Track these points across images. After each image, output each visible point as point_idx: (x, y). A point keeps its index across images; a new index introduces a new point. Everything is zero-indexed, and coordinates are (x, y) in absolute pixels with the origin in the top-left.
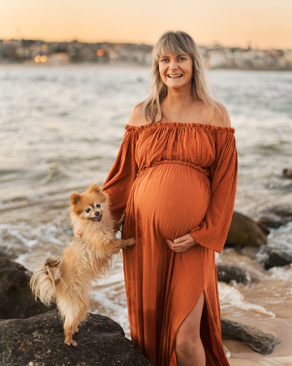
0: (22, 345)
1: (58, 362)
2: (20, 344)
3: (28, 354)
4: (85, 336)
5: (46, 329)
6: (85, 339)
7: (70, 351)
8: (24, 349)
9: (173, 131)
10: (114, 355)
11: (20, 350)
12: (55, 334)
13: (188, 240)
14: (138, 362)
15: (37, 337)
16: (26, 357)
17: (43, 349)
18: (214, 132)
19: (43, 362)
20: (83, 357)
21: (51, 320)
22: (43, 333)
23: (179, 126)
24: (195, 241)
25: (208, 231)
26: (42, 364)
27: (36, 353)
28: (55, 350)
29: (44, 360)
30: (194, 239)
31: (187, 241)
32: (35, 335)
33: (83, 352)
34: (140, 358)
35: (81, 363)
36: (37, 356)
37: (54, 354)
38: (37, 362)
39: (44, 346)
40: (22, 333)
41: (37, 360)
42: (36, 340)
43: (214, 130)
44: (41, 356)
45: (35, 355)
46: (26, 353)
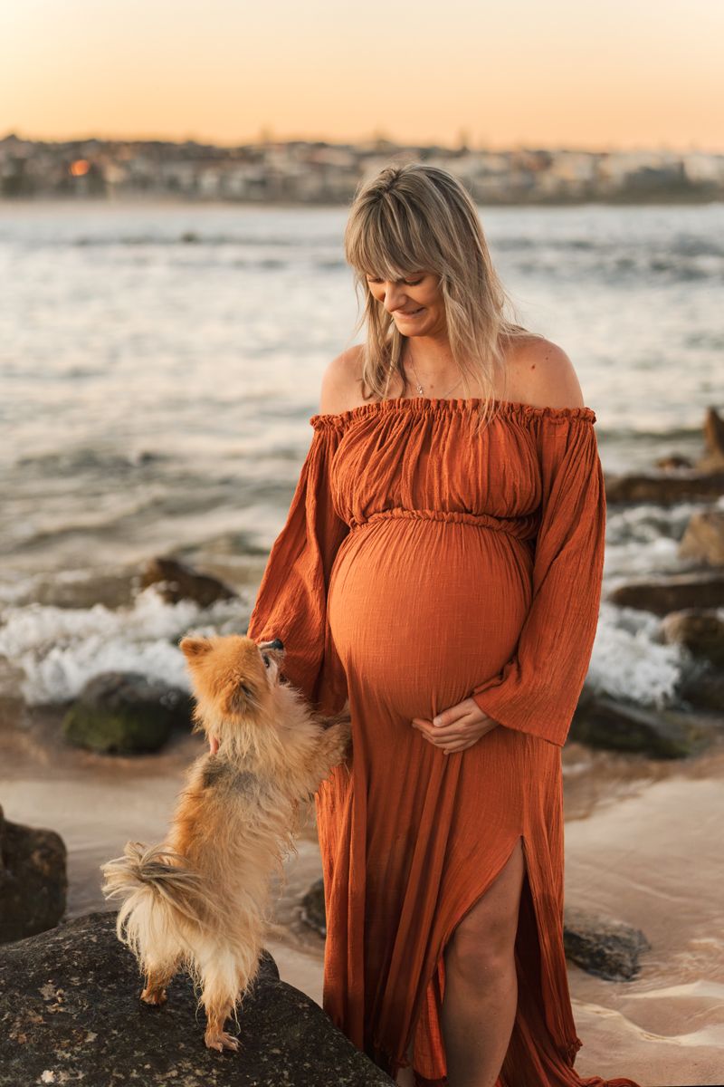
0: (18, 1025)
1: (119, 1066)
2: (11, 1023)
3: (36, 1050)
4: (178, 986)
5: (75, 976)
6: (180, 995)
7: (147, 1034)
8: (24, 1036)
9: (420, 422)
10: (261, 1035)
11: (12, 1040)
12: (100, 988)
13: (469, 714)
14: (328, 1050)
15: (54, 1000)
16: (33, 1059)
17: (74, 1031)
18: (532, 423)
19: (79, 1068)
20: (183, 1046)
21: (84, 947)
22: (69, 985)
23: (438, 407)
24: (489, 717)
25: (521, 687)
26: (77, 1075)
27: (57, 1045)
28: (106, 1032)
29: (81, 1063)
30: (484, 712)
31: (467, 719)
32: (46, 995)
33: (179, 1032)
34: (330, 1038)
35: (180, 1065)
36: (60, 1054)
37: (106, 1045)
38: (65, 1069)
39: (76, 1022)
40: (12, 992)
41: (63, 1066)
42: (51, 1009)
43: (533, 416)
44: (72, 1053)
45: (55, 1051)
46: (31, 1046)
